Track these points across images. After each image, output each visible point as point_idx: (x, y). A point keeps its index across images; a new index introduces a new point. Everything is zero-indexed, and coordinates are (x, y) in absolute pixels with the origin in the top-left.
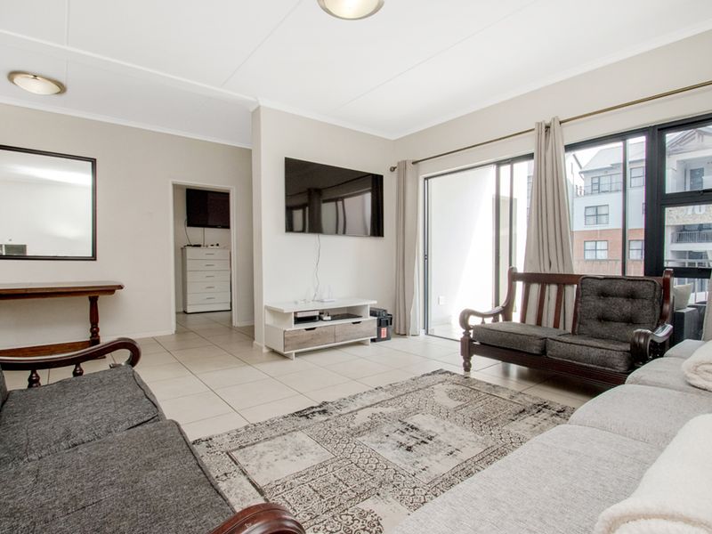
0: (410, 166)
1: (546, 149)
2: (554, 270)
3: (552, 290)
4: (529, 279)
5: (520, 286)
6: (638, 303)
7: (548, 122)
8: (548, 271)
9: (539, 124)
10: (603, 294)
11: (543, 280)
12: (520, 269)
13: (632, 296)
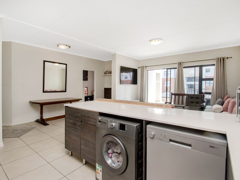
0: (145, 67)
1: (180, 67)
2: (181, 93)
3: (181, 97)
4: (175, 95)
5: (173, 96)
6: (199, 99)
7: (180, 62)
8: (179, 93)
9: (178, 62)
10: (192, 98)
11: (179, 95)
12: (173, 93)
13: (197, 98)
